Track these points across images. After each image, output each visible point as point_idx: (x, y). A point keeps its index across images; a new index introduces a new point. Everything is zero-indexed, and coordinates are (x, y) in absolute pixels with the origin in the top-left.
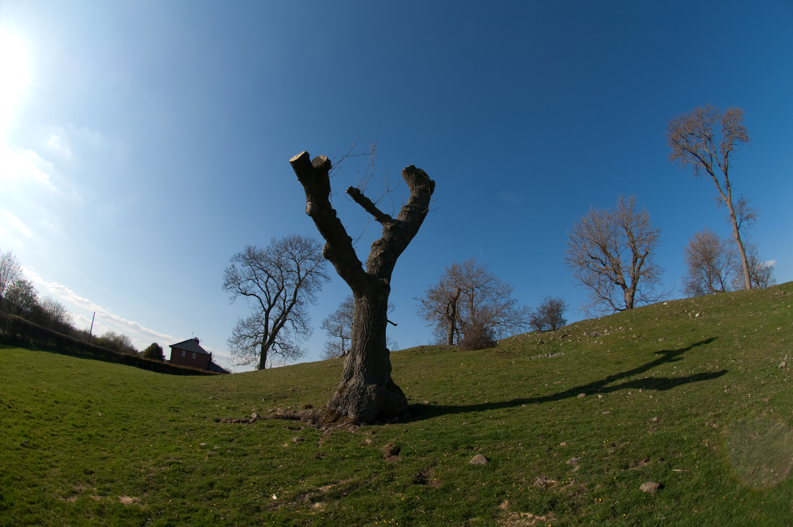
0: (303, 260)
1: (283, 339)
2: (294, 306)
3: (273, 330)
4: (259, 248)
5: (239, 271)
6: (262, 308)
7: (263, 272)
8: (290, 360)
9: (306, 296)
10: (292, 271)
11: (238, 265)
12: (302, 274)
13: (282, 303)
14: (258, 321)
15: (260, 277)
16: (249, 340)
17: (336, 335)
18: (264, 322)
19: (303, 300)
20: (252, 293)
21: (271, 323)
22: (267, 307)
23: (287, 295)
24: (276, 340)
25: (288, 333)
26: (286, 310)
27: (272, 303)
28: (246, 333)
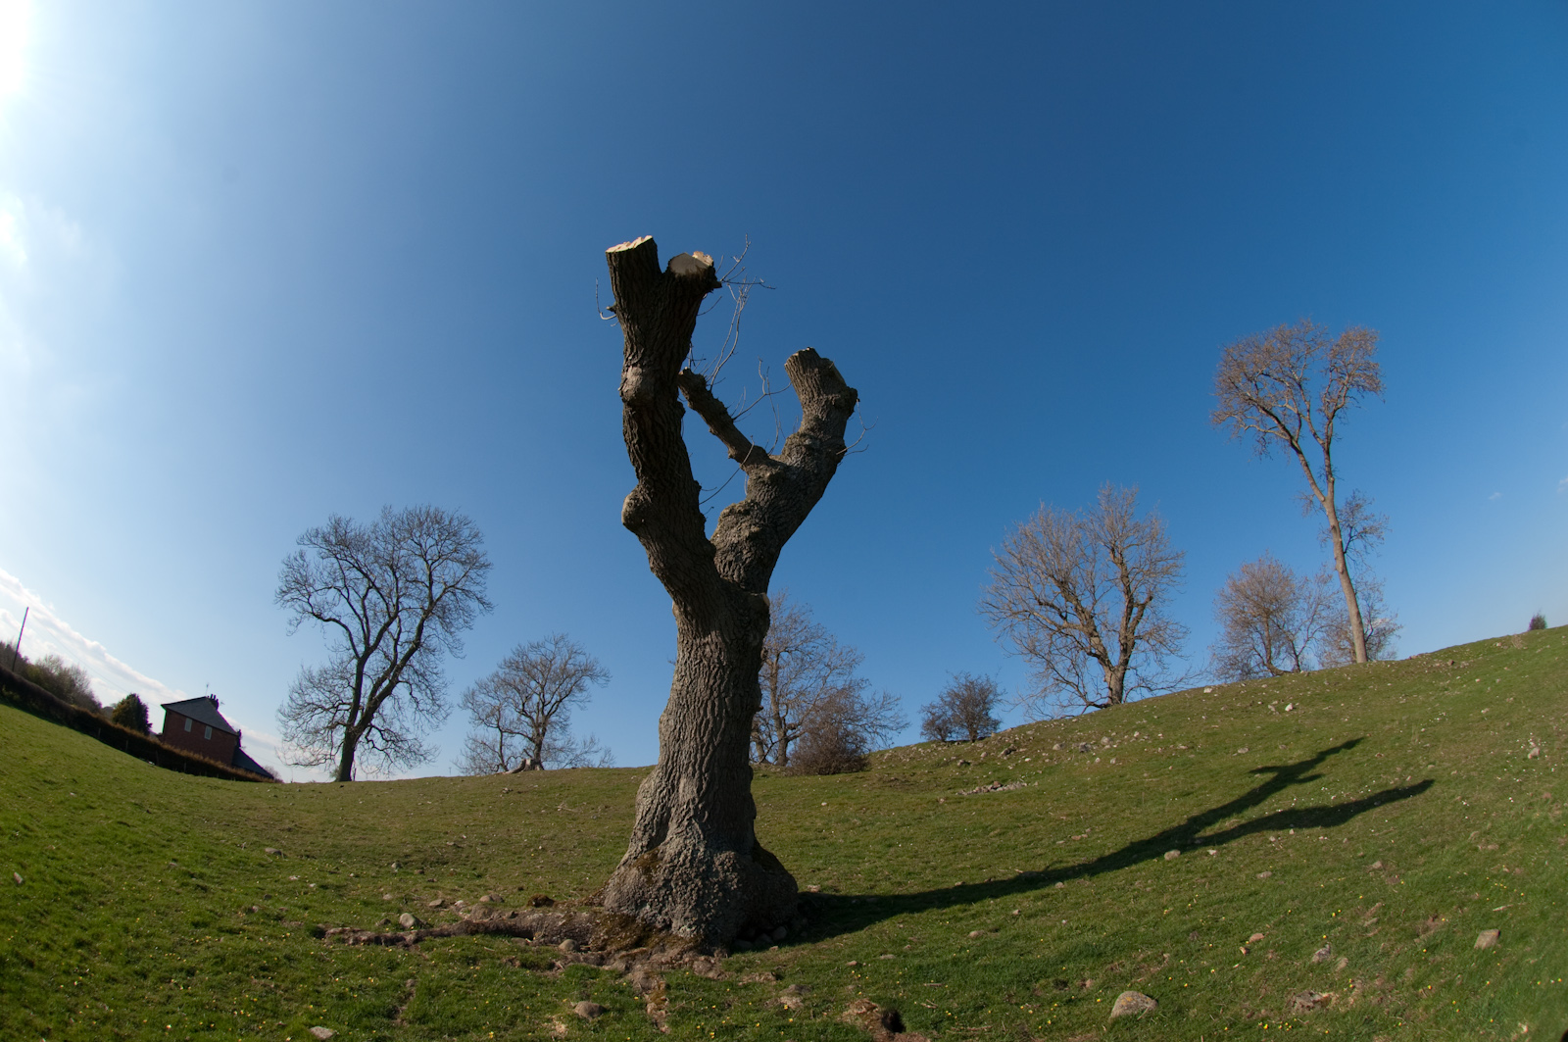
0: (441, 560)
1: (388, 721)
2: (417, 652)
3: (370, 699)
4: (358, 525)
5: (312, 566)
6: (352, 651)
7: (360, 576)
8: (399, 766)
9: (440, 636)
10: (416, 581)
11: (312, 554)
12: (437, 591)
13: (392, 644)
14: (342, 678)
15: (352, 584)
16: (320, 715)
17: (488, 724)
18: (353, 682)
19: (434, 642)
20: (334, 617)
21: (367, 685)
22: (361, 649)
23: (403, 630)
24: (374, 722)
25: (399, 711)
26: (398, 663)
27: (372, 642)
28: (314, 700)
